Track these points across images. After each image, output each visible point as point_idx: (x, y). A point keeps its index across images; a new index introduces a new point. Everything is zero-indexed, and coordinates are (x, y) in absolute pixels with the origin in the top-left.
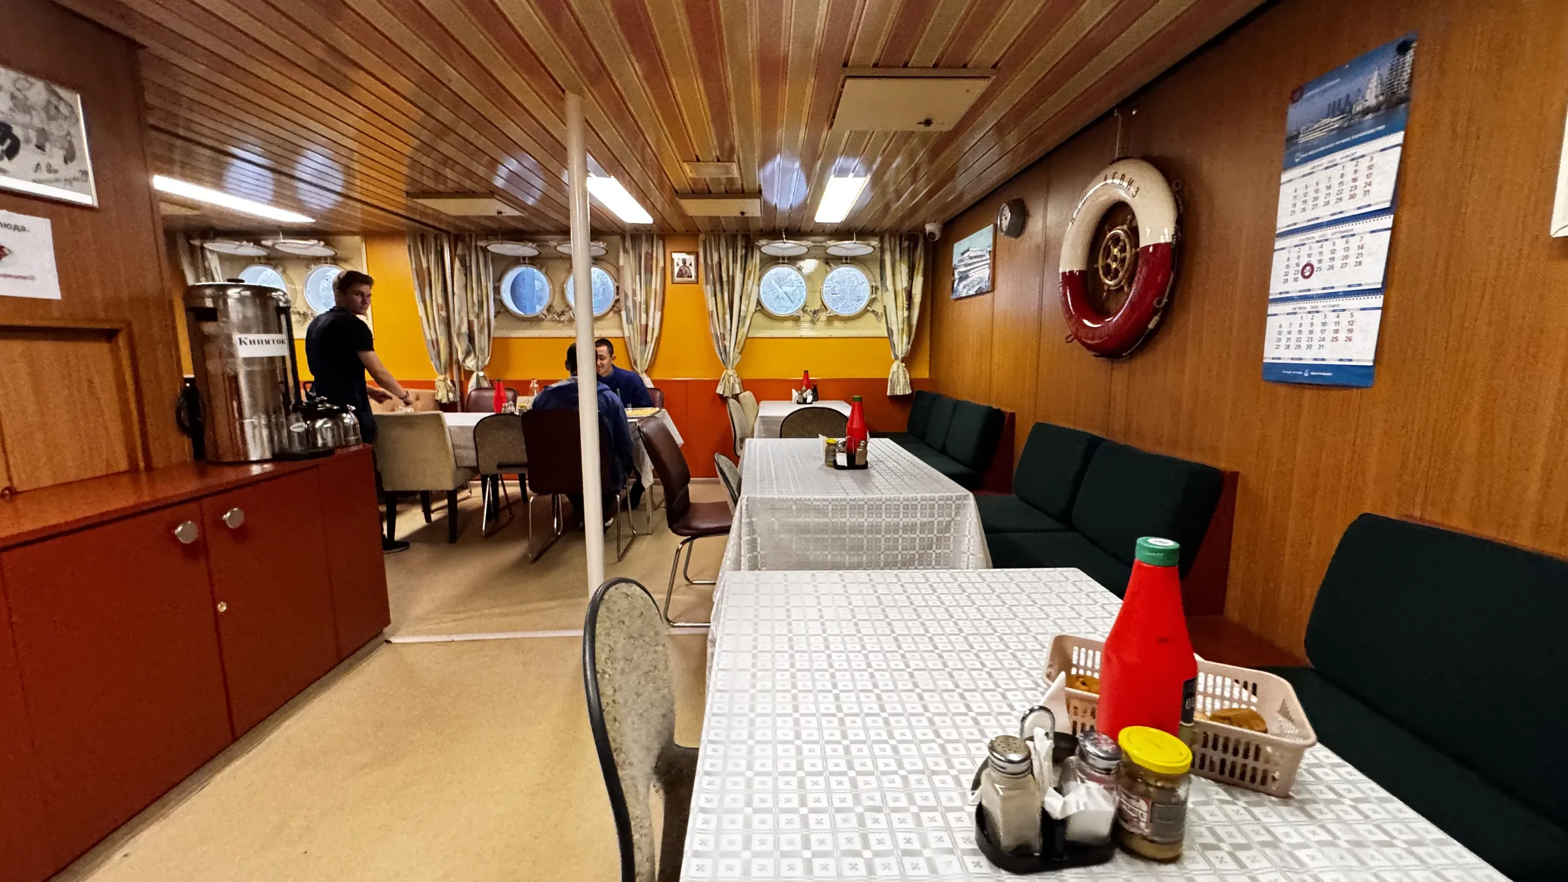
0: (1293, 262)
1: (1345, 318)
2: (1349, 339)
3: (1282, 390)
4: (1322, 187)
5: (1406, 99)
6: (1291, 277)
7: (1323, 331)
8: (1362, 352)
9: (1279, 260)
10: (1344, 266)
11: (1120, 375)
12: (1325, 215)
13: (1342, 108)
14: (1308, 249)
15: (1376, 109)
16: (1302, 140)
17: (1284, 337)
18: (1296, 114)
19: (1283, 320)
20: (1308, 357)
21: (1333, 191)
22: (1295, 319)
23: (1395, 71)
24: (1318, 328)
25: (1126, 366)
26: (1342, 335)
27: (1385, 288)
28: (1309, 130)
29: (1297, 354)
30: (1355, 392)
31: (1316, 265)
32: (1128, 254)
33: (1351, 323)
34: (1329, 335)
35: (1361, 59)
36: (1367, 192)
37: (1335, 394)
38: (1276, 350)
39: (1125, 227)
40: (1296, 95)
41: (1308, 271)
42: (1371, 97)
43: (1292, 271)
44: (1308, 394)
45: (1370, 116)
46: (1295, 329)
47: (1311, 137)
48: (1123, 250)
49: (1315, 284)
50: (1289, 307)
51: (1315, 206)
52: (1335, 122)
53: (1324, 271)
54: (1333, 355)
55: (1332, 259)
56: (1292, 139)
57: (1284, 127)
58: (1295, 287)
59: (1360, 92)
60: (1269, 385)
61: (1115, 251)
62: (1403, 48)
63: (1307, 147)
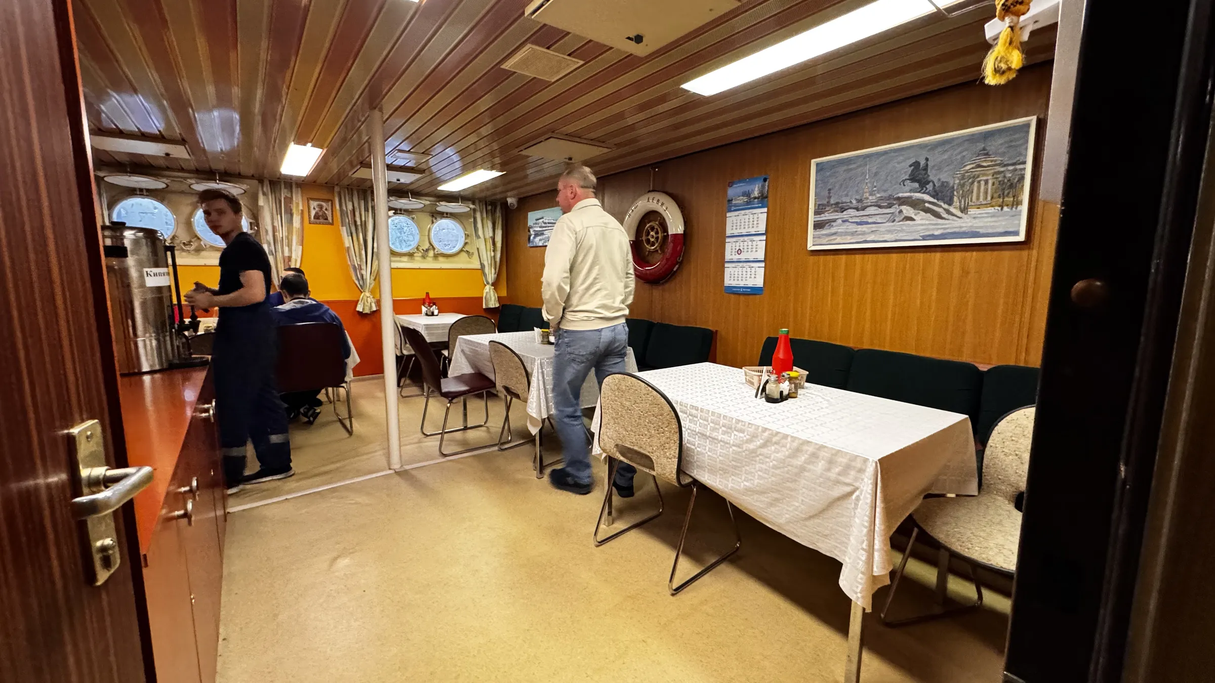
0: (734, 248)
1: (753, 270)
2: (755, 277)
3: (732, 296)
4: (742, 221)
5: (767, 197)
6: (733, 254)
7: (746, 275)
8: (759, 282)
9: (728, 247)
10: (752, 251)
11: (657, 292)
12: (744, 232)
13: (747, 194)
14: (739, 243)
15: (758, 198)
16: (734, 202)
17: (732, 276)
18: (731, 192)
19: (730, 269)
20: (742, 284)
21: (747, 224)
22: (736, 270)
23: (763, 186)
24: (744, 273)
25: (660, 288)
26: (753, 276)
27: (764, 261)
28: (736, 200)
29: (738, 283)
30: (758, 296)
31: (742, 250)
32: (660, 235)
33: (755, 272)
34: (748, 276)
35: (752, 179)
36: (757, 227)
37: (751, 297)
38: (729, 281)
39: (657, 223)
40: (731, 184)
41: (739, 252)
42: (756, 193)
43: (734, 251)
44: (742, 298)
45: (756, 200)
46: (736, 273)
47: (737, 202)
48: (657, 233)
49: (743, 257)
50: (733, 265)
51: (740, 229)
52: (745, 199)
53: (745, 253)
54: (750, 283)
55: (748, 249)
56: (730, 201)
57: (727, 196)
58: (736, 257)
59: (753, 191)
60: (727, 294)
61: (652, 233)
62: (765, 180)
63: (735, 205)
